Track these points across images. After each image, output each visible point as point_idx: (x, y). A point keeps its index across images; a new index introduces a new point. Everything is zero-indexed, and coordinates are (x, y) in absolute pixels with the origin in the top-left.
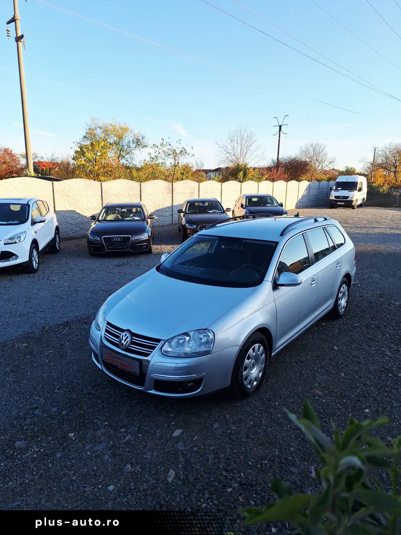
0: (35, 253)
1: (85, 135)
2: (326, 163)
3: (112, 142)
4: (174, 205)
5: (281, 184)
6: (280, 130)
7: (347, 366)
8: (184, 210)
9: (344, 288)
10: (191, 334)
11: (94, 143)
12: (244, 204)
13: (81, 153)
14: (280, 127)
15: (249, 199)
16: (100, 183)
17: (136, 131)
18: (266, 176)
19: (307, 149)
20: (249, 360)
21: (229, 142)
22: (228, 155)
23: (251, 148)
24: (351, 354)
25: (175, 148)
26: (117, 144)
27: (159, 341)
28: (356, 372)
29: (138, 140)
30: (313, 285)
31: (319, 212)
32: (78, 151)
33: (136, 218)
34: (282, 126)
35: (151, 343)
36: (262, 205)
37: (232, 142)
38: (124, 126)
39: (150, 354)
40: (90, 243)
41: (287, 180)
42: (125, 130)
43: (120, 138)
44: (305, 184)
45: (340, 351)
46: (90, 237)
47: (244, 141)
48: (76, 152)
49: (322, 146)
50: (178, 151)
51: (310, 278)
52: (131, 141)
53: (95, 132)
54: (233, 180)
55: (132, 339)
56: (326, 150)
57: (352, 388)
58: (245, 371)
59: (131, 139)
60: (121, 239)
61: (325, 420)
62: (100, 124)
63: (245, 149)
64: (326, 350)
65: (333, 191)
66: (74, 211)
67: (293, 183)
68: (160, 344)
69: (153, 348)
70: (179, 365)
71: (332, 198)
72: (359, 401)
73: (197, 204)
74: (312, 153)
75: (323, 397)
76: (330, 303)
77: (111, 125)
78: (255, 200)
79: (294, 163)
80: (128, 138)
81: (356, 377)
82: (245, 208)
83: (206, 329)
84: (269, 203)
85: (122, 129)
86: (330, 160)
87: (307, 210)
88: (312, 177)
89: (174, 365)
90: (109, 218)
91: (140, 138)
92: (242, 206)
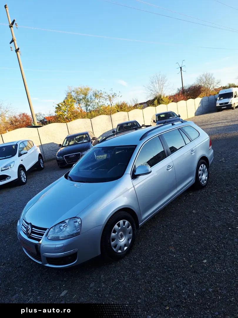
0: (23, 173)
1: (66, 97)
2: (215, 84)
3: (81, 98)
4: (114, 128)
5: (182, 103)
6: (181, 70)
7: (198, 225)
8: (116, 131)
9: (203, 167)
10: (67, 221)
11: (65, 101)
12: (155, 120)
13: (59, 108)
14: (181, 68)
15: (158, 116)
16: (66, 123)
17: (94, 89)
18: (172, 100)
19: (201, 78)
20: (115, 233)
21: (151, 83)
22: (151, 92)
23: (165, 85)
24: (204, 215)
25: (109, 94)
26: (84, 98)
27: (45, 229)
28: (204, 229)
29: (96, 94)
30: (169, 170)
31: (209, 115)
32: (57, 107)
33: (85, 141)
34: (182, 67)
35: (41, 231)
36: (167, 118)
37: (152, 83)
38: (86, 88)
39: (41, 239)
40: (58, 161)
41: (186, 99)
42: (88, 89)
43: (86, 95)
44: (198, 100)
45: (197, 213)
46: (58, 158)
47: (160, 81)
48: (56, 108)
49: (210, 74)
50: (111, 96)
51: (167, 165)
52: (92, 95)
53: (71, 94)
54: (151, 106)
55: (32, 229)
56: (214, 76)
57: (199, 243)
58: (113, 241)
59: (92, 94)
60: (74, 156)
61: (171, 272)
62: (73, 89)
63: (162, 86)
64: (187, 214)
65: (217, 101)
66: (53, 143)
67: (191, 100)
68: (46, 232)
69: (42, 235)
70: (57, 246)
71: (218, 105)
72: (201, 253)
73: (125, 125)
74: (205, 80)
75: (174, 253)
76: (191, 180)
77: (79, 88)
78: (163, 116)
79: (192, 88)
80: (90, 94)
81: (203, 233)
82: (156, 122)
83: (76, 217)
84: (171, 116)
85: (85, 89)
86: (217, 82)
87: (202, 116)
88: (207, 94)
89: (54, 246)
90: (71, 143)
91: (97, 92)
92: (154, 121)
